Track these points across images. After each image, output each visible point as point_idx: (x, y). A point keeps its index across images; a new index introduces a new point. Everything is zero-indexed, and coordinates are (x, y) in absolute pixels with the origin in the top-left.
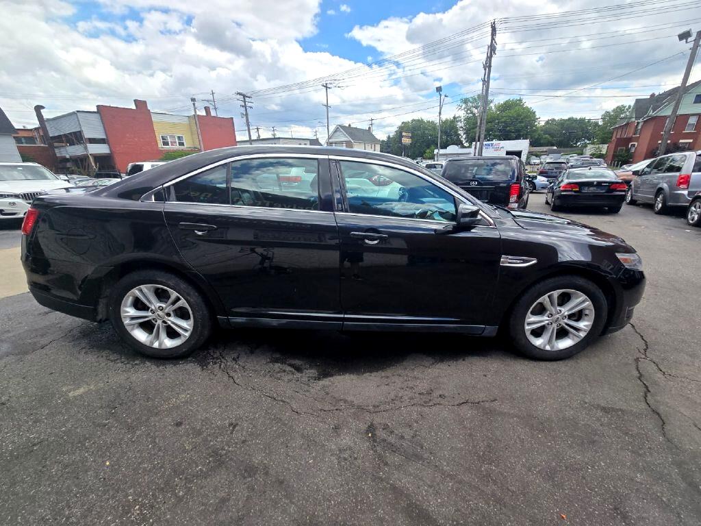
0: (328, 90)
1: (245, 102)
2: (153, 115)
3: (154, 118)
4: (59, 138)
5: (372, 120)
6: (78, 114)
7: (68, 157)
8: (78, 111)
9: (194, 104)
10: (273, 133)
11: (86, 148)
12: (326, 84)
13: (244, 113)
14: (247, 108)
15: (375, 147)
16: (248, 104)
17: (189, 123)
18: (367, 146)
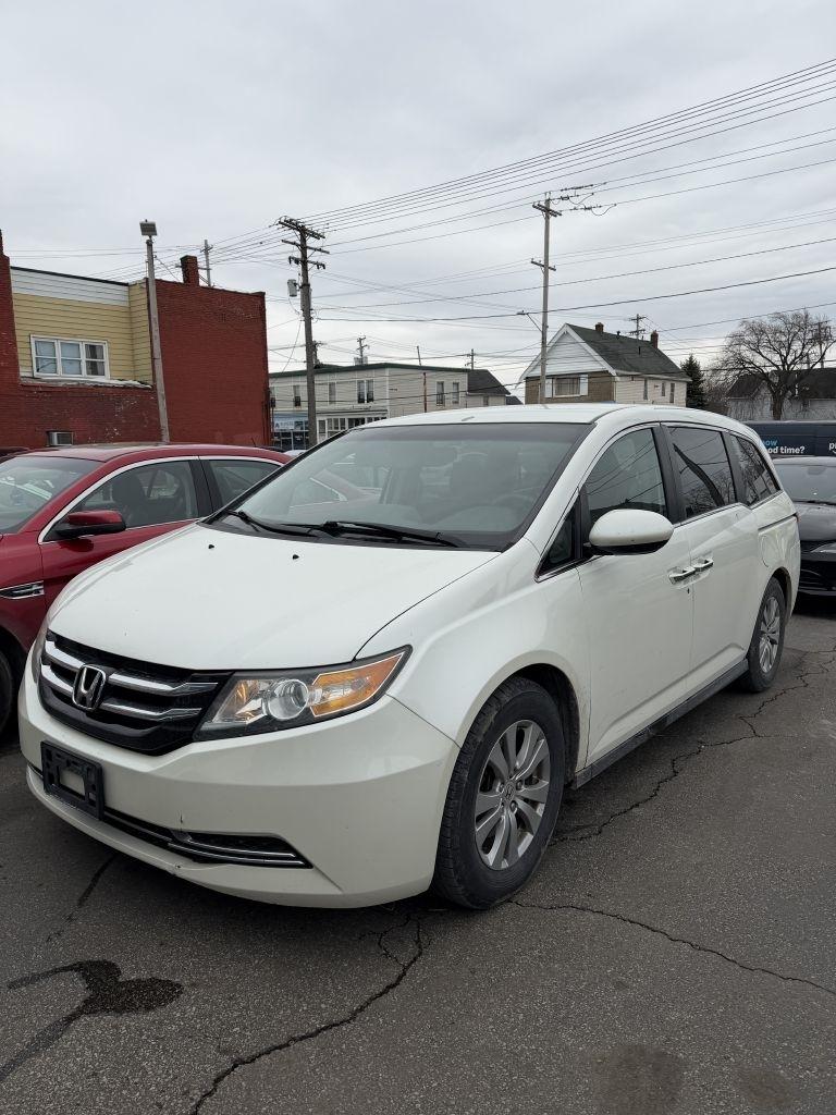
0: (552, 218)
1: (304, 248)
2: (14, 276)
3: (20, 285)
9: (149, 244)
12: (548, 201)
13: (300, 281)
14: (309, 265)
15: (672, 390)
16: (312, 256)
17: (127, 304)
18: (650, 384)
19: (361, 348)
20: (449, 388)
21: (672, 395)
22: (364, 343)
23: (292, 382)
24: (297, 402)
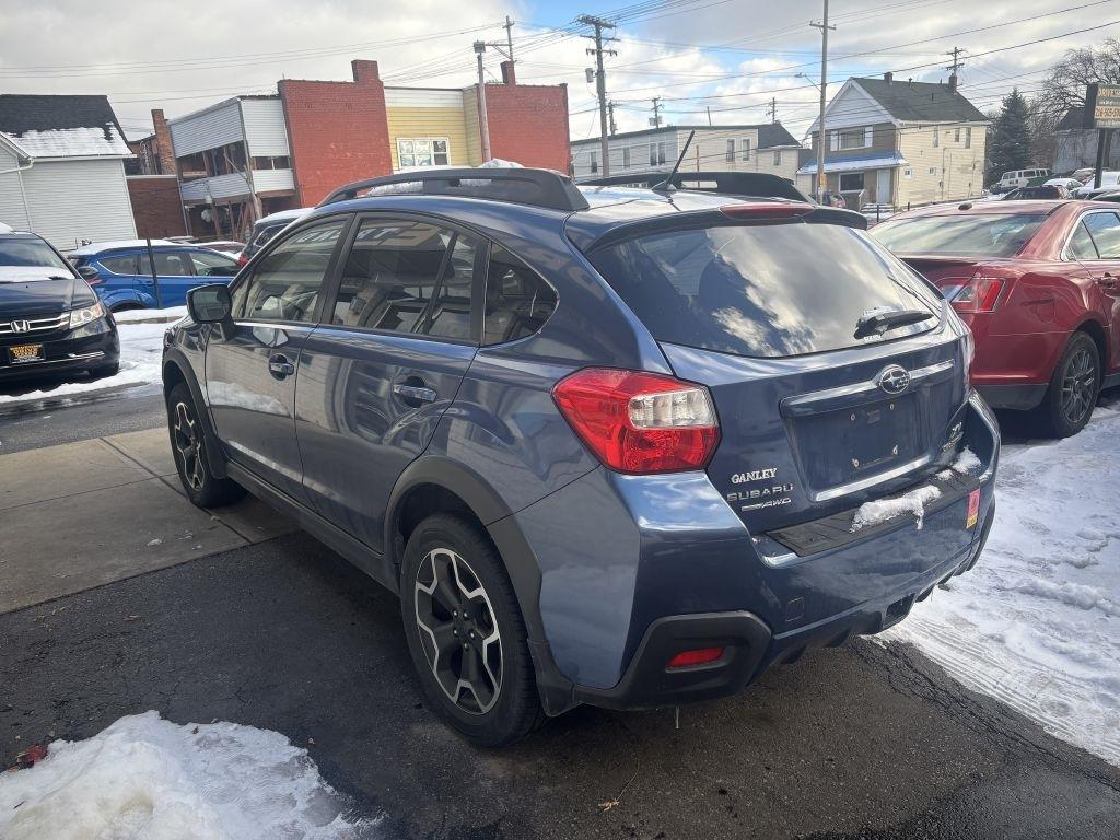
1: (599, 39)
2: (388, 94)
3: (391, 100)
4: (193, 161)
5: (956, 51)
6: (244, 103)
7: (209, 201)
8: (242, 98)
9: (480, 58)
10: (652, 115)
11: (249, 180)
13: (595, 68)
14: (604, 54)
15: (969, 134)
16: (605, 47)
17: (462, 106)
18: (941, 133)
19: (656, 109)
20: (739, 146)
21: (968, 140)
22: (658, 103)
23: (588, 149)
24: (594, 169)
